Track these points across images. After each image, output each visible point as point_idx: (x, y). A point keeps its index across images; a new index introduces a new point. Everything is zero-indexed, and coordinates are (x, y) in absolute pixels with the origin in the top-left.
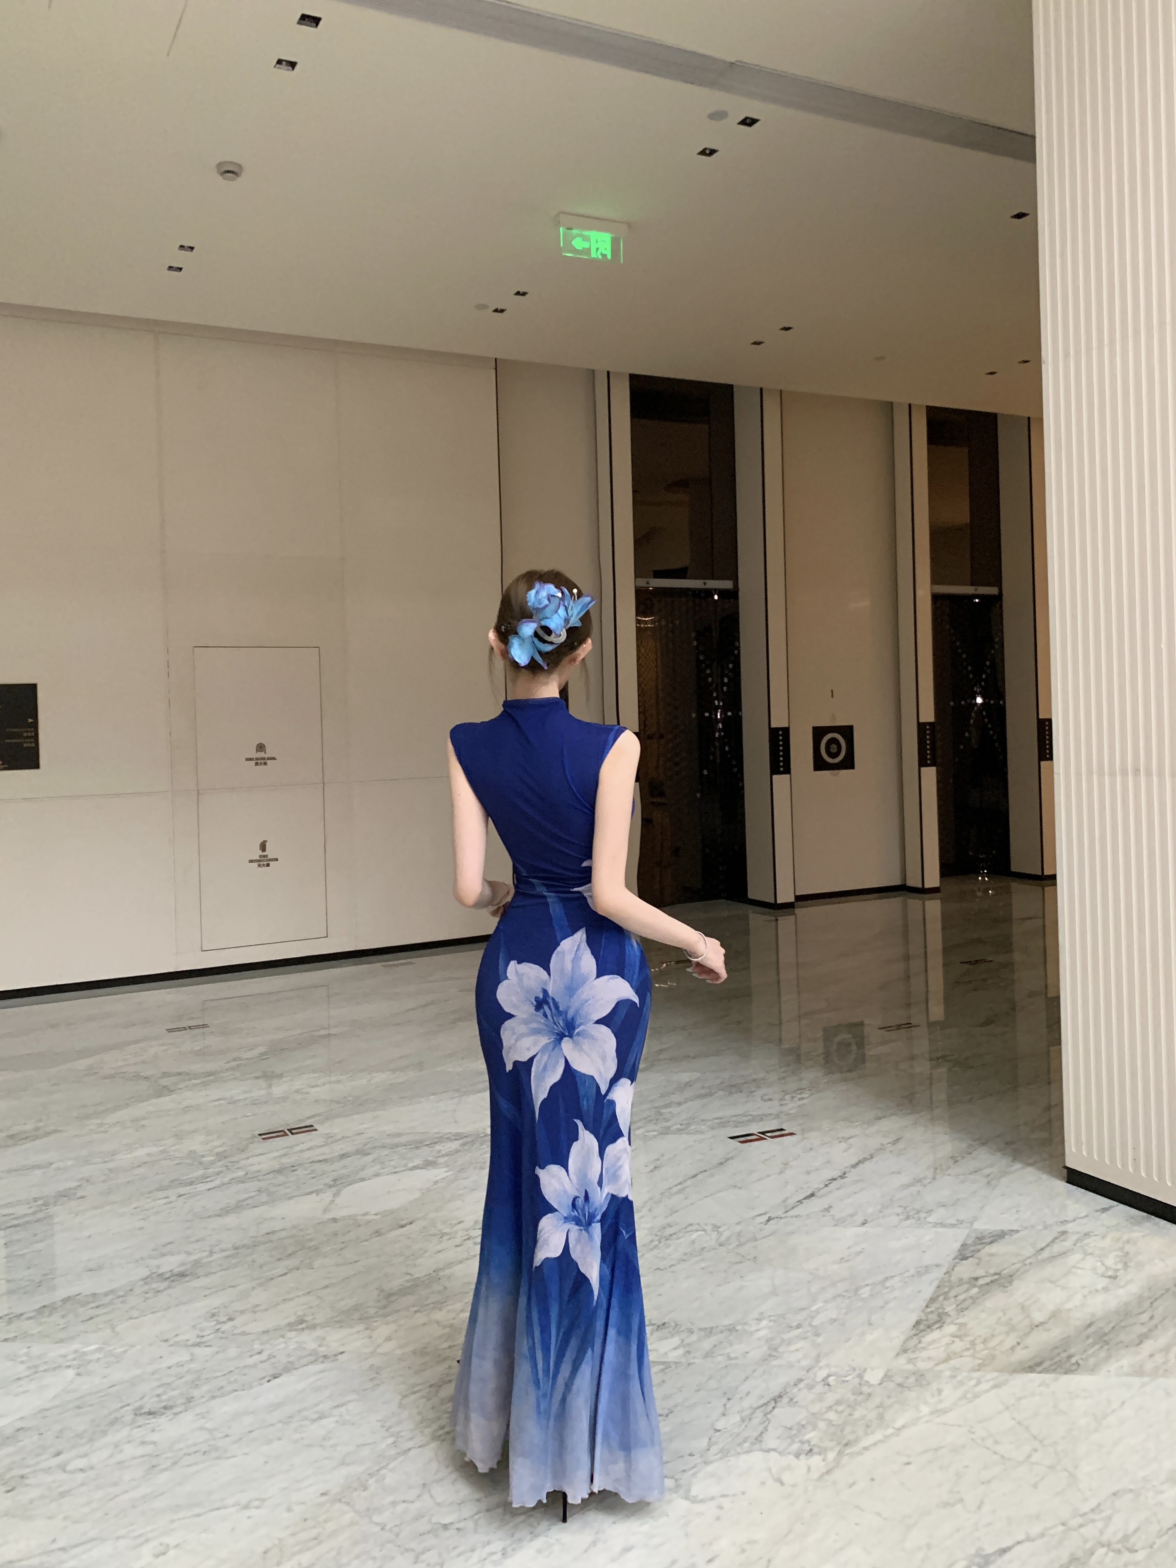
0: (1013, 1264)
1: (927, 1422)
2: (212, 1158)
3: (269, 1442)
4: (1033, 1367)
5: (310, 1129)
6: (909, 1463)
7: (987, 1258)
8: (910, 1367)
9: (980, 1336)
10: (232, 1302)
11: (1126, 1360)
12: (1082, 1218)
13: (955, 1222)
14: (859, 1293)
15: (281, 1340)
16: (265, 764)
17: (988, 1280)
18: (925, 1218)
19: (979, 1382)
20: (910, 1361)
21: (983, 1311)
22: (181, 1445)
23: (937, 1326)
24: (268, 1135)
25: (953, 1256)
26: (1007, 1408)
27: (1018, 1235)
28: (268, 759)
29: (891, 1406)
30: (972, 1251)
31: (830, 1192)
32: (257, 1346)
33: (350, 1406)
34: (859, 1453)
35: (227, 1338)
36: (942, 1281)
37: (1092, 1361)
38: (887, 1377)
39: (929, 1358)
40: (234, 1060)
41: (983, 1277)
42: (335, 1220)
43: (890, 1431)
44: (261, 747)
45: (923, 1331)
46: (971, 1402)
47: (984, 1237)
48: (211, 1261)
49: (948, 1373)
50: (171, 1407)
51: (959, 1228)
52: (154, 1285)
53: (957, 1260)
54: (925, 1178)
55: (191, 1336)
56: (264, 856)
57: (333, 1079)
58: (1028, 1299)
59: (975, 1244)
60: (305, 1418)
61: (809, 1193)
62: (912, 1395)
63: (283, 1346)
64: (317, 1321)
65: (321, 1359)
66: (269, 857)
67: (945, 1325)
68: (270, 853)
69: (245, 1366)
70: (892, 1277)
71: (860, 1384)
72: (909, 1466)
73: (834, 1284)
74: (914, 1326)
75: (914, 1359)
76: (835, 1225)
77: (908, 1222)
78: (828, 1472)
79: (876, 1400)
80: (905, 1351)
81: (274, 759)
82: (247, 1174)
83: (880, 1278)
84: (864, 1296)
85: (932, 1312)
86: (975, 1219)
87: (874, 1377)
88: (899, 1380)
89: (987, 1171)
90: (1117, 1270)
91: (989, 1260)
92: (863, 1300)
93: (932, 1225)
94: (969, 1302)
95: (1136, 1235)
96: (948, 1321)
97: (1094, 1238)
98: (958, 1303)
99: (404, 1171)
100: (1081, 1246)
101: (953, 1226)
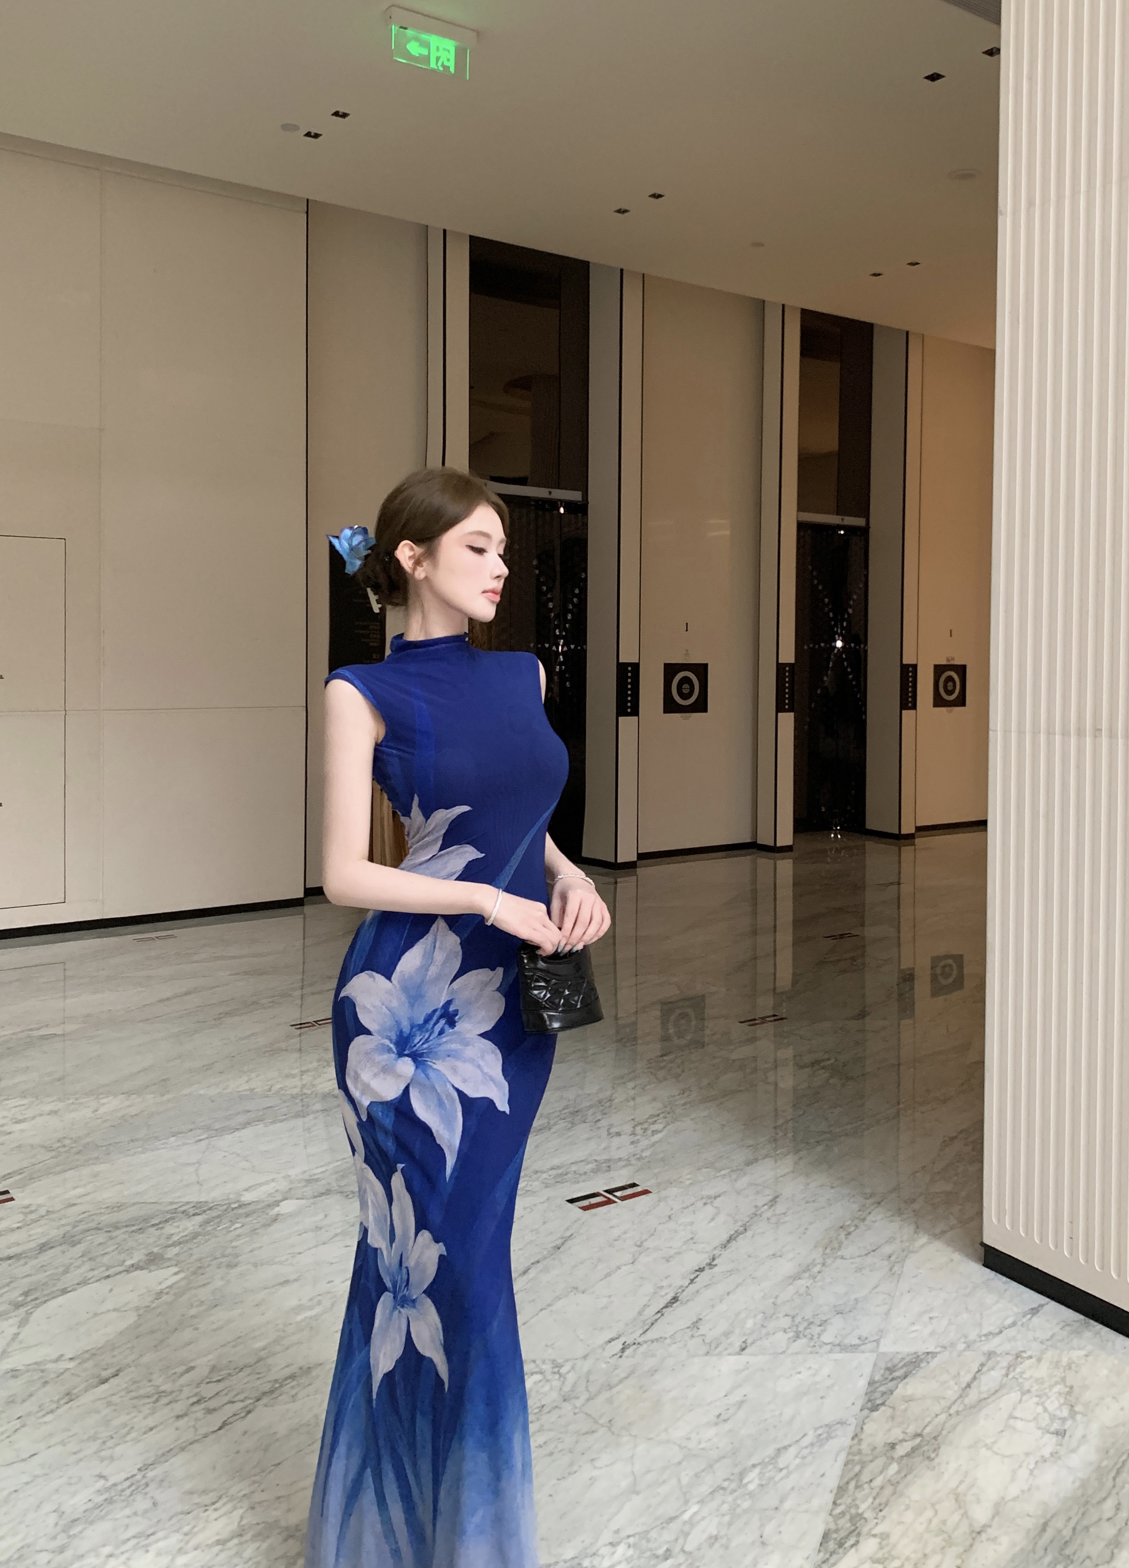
0: (937, 1415)
5: (4, 1197)
7: (903, 1406)
9: (908, 1559)
12: (1010, 1326)
13: (857, 1342)
14: (745, 1481)
17: (906, 1447)
18: (819, 1335)
21: (908, 1508)
23: (852, 1541)
25: (859, 1403)
27: (935, 1362)
30: (883, 1394)
31: (698, 1292)
36: (850, 1451)
41: (901, 1441)
42: (14, 1373)
45: (834, 1552)
47: (895, 1367)
51: (863, 1352)
53: (866, 1412)
54: (814, 1263)
58: (962, 1481)
59: (884, 1381)
61: (669, 1297)
67: (862, 1540)
70: (785, 1448)
73: (711, 1466)
74: (821, 1544)
76: (707, 1353)
77: (798, 1344)
83: (770, 1451)
84: (751, 1487)
85: (843, 1514)
86: (881, 1332)
89: (887, 1249)
90: (1064, 1420)
91: (905, 1410)
92: (751, 1494)
93: (829, 1347)
94: (889, 1490)
95: (1076, 1354)
96: (865, 1530)
97: (1028, 1362)
98: (874, 1493)
99: (120, 1273)
100: (1014, 1378)
101: (854, 1348)
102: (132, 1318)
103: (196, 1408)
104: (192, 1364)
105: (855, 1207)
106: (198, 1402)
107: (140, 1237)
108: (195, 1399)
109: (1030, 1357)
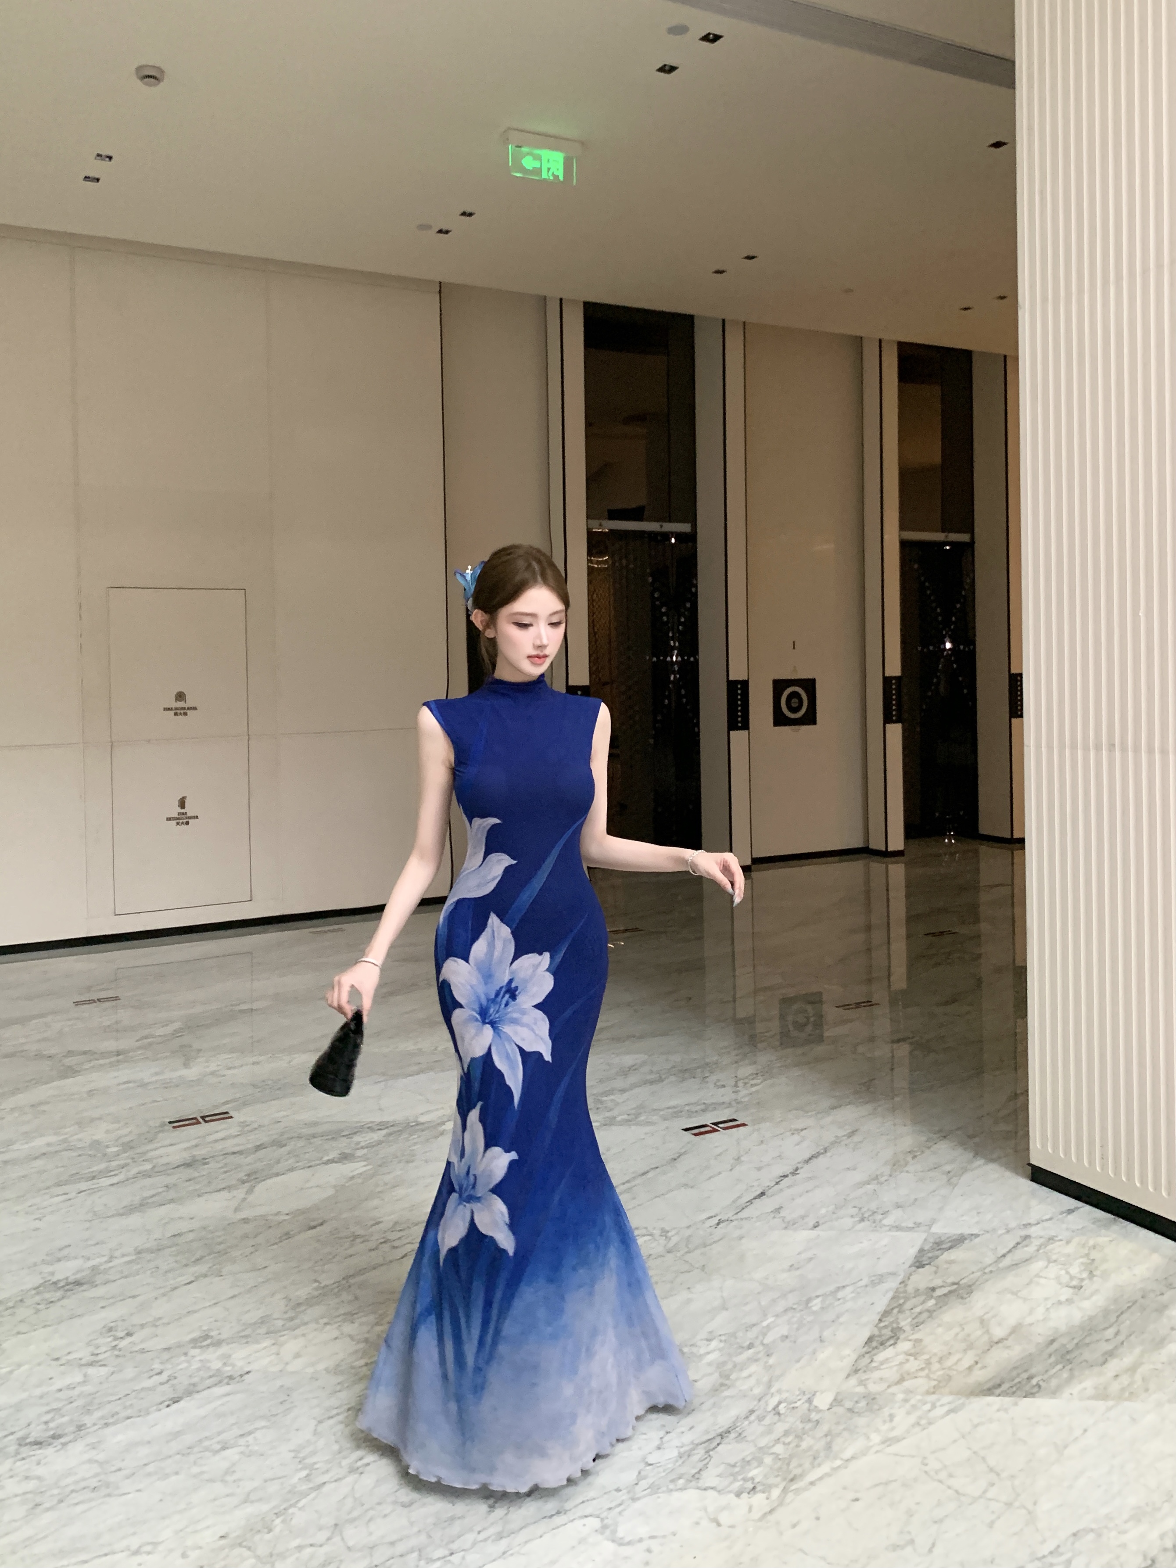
0: (973, 1273)
1: (877, 1452)
2: (116, 1149)
3: (166, 1476)
4: (990, 1389)
5: (224, 1116)
6: (857, 1500)
7: (945, 1266)
8: (860, 1389)
9: (935, 1354)
10: (132, 1314)
11: (1088, 1383)
12: (1047, 1220)
13: (911, 1225)
14: (809, 1305)
15: (183, 1358)
16: (185, 714)
17: (945, 1290)
18: (881, 1221)
19: (934, 1406)
20: (861, 1383)
21: (939, 1326)
22: (69, 1480)
23: (892, 1342)
24: (178, 1123)
25: (909, 1263)
26: (963, 1437)
27: (977, 1240)
28: (188, 709)
29: (839, 1434)
30: (930, 1258)
31: (781, 1190)
32: (157, 1366)
33: (258, 1434)
34: (805, 1489)
35: (124, 1356)
36: (897, 1291)
37: (1054, 1382)
38: (837, 1401)
39: (881, 1379)
40: (146, 1037)
41: (940, 1287)
42: (245, 1221)
43: (838, 1463)
44: (180, 696)
45: (876, 1348)
46: (924, 1429)
47: (941, 1243)
48: (110, 1268)
49: (901, 1396)
50: (60, 1437)
51: (916, 1232)
52: (47, 1296)
53: (913, 1268)
54: (882, 1175)
55: (84, 1354)
56: (183, 814)
57: (251, 1060)
58: (987, 1313)
59: (932, 1249)
60: (207, 1449)
61: (758, 1192)
62: (861, 1421)
63: (184, 1365)
64: (223, 1337)
65: (226, 1381)
66: (189, 815)
67: (899, 1341)
68: (189, 810)
69: (142, 1389)
70: (844, 1287)
71: (809, 1410)
72: (857, 1503)
73: (784, 1296)
74: (866, 1343)
75: (867, 1379)
76: (786, 1228)
77: (862, 1225)
78: (771, 1511)
79: (825, 1428)
80: (856, 1371)
81: (195, 709)
82: (154, 1167)
83: (832, 1288)
84: (814, 1308)
85: (886, 1327)
86: (934, 1221)
87: (823, 1401)
88: (849, 1404)
89: (948, 1168)
90: (1082, 1280)
91: (947, 1268)
92: (814, 1313)
93: (887, 1228)
94: (925, 1315)
95: (1102, 1240)
96: (902, 1336)
97: (1058, 1243)
98: (914, 1316)
99: (319, 1165)
100: (1044, 1252)
101: (910, 1229)
102: (331, 1192)
103: (384, 1245)
104: (380, 1220)
105: (924, 1139)
106: (384, 1242)
107: (334, 1144)
108: (383, 1240)
109: (1061, 1240)
